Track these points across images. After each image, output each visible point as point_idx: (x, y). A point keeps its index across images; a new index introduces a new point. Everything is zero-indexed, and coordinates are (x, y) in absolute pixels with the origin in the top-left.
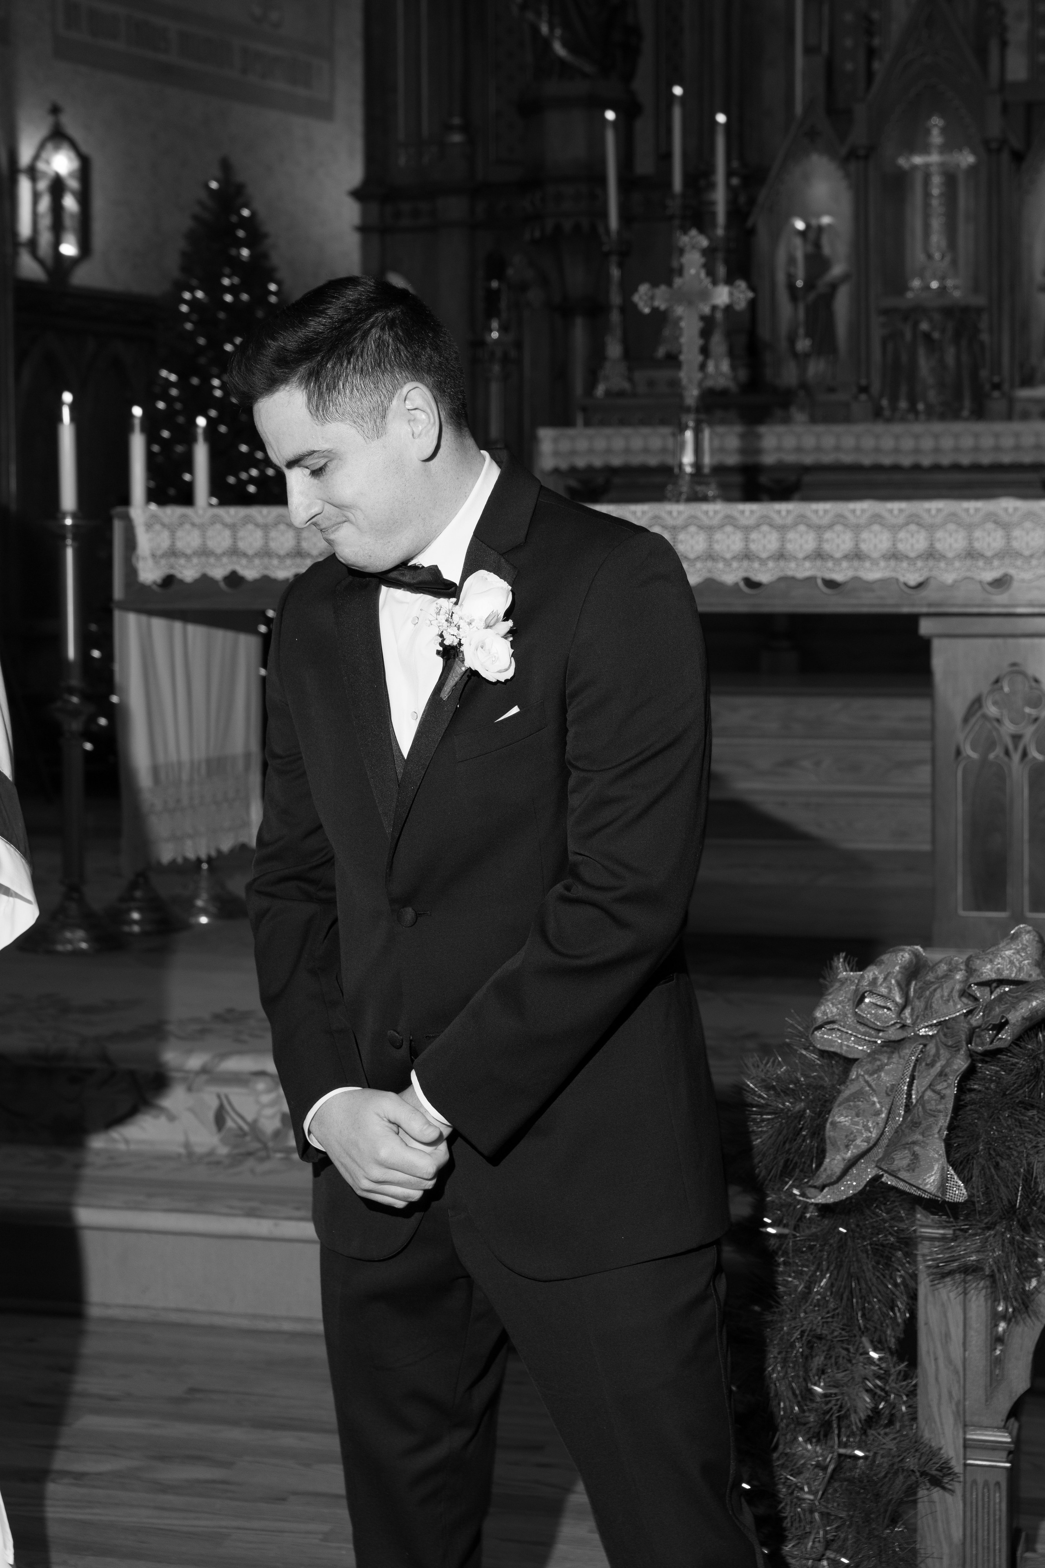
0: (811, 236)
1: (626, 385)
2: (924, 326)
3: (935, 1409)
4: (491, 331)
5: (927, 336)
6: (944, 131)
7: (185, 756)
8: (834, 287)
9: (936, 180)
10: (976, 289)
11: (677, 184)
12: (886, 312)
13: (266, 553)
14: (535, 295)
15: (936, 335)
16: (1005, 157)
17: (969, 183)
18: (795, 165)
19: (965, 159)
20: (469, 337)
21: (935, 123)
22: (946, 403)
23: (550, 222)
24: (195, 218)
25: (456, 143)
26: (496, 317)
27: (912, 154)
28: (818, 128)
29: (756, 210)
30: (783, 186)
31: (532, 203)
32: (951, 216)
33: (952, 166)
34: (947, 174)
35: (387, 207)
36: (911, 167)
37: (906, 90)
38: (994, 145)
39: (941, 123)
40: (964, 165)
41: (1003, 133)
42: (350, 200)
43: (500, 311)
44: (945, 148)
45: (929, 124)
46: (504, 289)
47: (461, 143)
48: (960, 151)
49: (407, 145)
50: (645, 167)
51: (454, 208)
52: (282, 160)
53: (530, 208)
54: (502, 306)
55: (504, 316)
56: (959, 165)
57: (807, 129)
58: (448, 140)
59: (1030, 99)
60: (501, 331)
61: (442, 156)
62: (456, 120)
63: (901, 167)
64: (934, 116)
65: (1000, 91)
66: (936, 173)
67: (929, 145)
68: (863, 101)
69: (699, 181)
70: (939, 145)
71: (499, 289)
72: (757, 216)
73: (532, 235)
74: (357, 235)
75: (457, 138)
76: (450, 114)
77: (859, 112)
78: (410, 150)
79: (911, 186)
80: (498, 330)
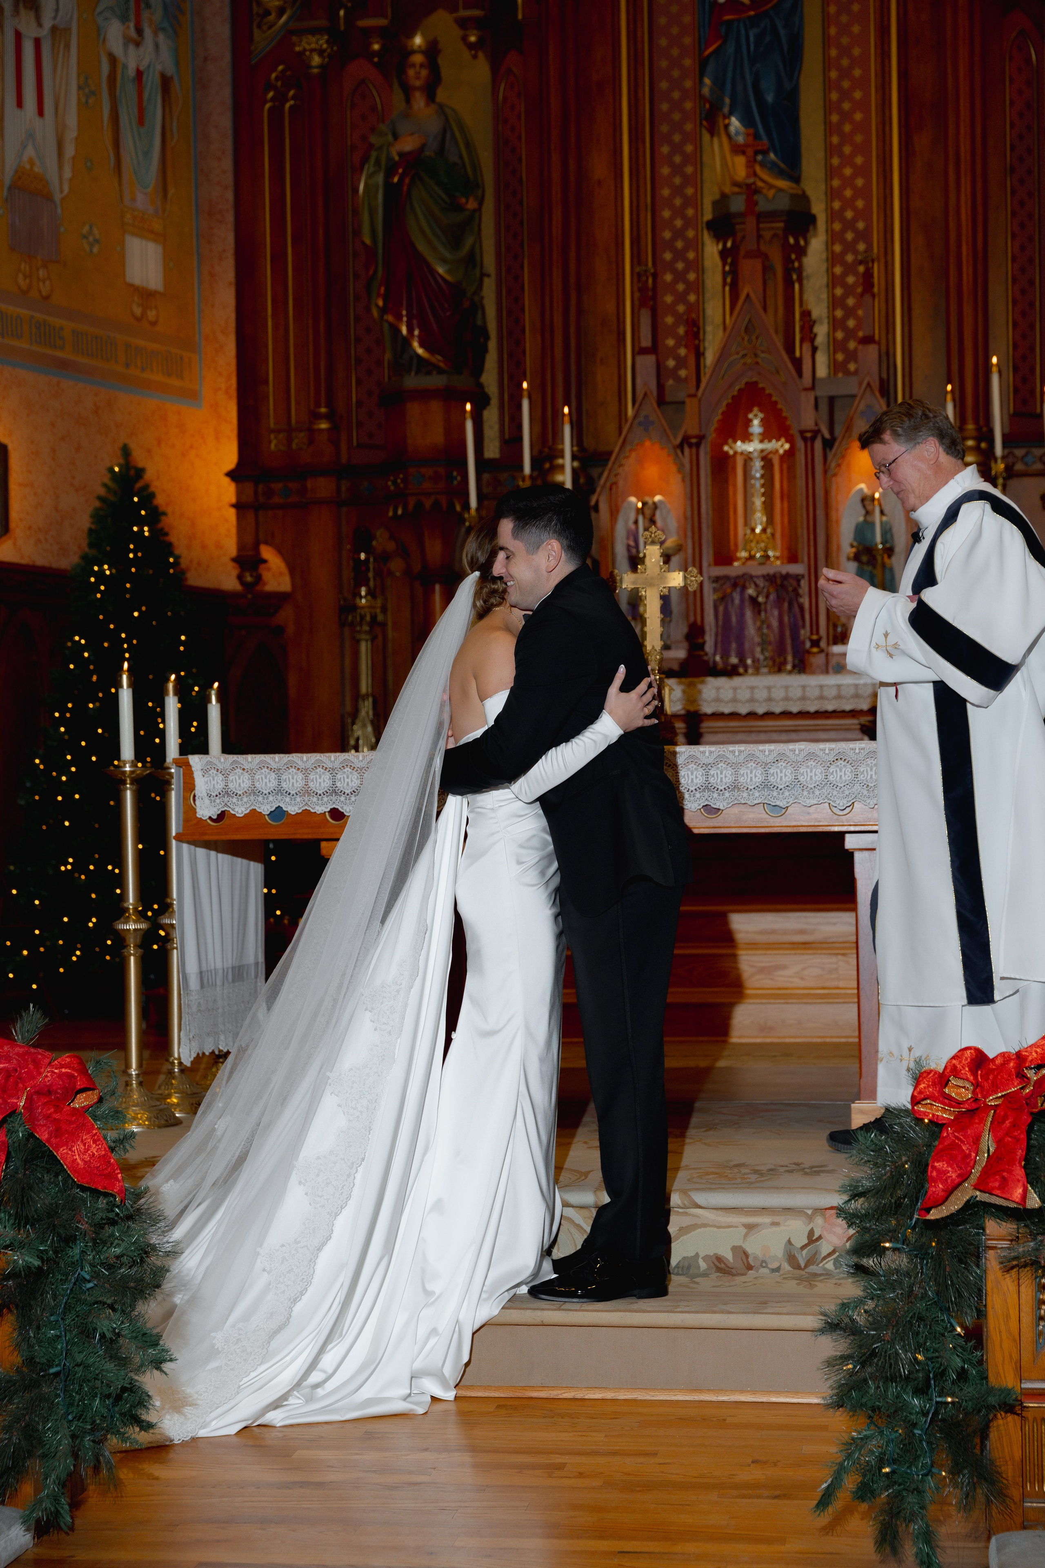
0: (648, 512)
2: (751, 591)
3: (1000, 1368)
4: (361, 598)
5: (753, 600)
6: (764, 423)
7: (219, 965)
9: (757, 465)
10: (793, 558)
11: (527, 469)
12: (717, 579)
13: (307, 791)
14: (396, 566)
15: (761, 599)
16: (818, 444)
17: (785, 466)
18: (631, 451)
19: (782, 446)
20: (342, 602)
21: (756, 416)
22: (772, 659)
23: (412, 503)
24: (100, 498)
25: (322, 430)
26: (364, 586)
27: (735, 442)
28: (651, 419)
29: (598, 490)
30: (621, 468)
31: (395, 483)
32: (768, 495)
33: (770, 452)
34: (766, 459)
35: (261, 487)
36: (736, 453)
37: (731, 386)
38: (809, 435)
39: (761, 415)
40: (781, 451)
41: (816, 424)
42: (227, 480)
43: (369, 580)
44: (765, 437)
45: (750, 416)
46: (372, 560)
47: (328, 430)
48: (778, 440)
49: (278, 431)
50: (492, 451)
51: (323, 487)
52: (159, 444)
53: (392, 488)
54: (371, 575)
55: (372, 584)
56: (777, 451)
57: (642, 419)
58: (316, 427)
59: (833, 394)
60: (369, 597)
61: (311, 441)
62: (323, 410)
63: (727, 453)
64: (756, 410)
65: (813, 388)
66: (757, 458)
67: (752, 434)
68: (695, 396)
69: (547, 466)
70: (760, 434)
71: (367, 559)
72: (599, 495)
73: (395, 511)
74: (232, 512)
75: (324, 426)
76: (318, 406)
77: (691, 405)
78: (281, 436)
79: (734, 468)
80: (365, 597)
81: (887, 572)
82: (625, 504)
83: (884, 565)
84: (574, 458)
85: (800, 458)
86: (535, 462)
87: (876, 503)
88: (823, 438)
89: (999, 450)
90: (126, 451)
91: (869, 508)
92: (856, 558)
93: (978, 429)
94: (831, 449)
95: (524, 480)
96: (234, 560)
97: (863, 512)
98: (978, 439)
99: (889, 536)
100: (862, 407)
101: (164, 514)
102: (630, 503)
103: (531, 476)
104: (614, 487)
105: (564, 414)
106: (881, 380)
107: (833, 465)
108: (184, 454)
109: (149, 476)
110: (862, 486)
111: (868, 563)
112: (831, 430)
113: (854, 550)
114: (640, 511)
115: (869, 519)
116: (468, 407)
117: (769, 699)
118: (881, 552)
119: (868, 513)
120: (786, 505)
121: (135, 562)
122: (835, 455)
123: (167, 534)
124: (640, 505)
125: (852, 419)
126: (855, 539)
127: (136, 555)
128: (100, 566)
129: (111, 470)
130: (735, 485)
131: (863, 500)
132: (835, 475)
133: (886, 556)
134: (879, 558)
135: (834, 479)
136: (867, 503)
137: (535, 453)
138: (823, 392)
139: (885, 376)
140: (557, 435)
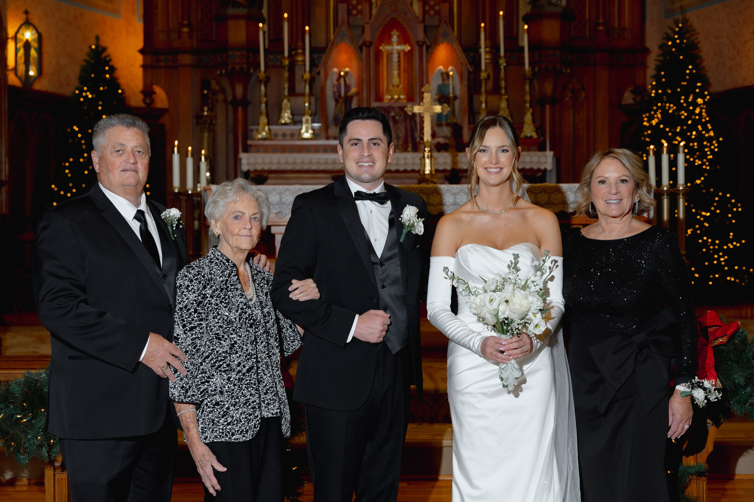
1: (269, 136)
2: (392, 114)
4: (204, 112)
5: (393, 118)
6: (399, 37)
8: (352, 97)
9: (395, 56)
11: (286, 54)
14: (220, 97)
15: (397, 118)
16: (424, 48)
17: (407, 57)
18: (335, 47)
19: (407, 48)
20: (196, 114)
21: (395, 33)
22: (402, 146)
23: (230, 67)
24: (86, 61)
25: (185, 32)
26: (206, 106)
27: (385, 45)
28: (345, 33)
29: (320, 65)
30: (330, 55)
31: (221, 58)
32: (399, 70)
33: (401, 50)
34: (399, 54)
35: (154, 57)
36: (384, 50)
37: (384, 20)
38: (420, 43)
39: (398, 34)
40: (406, 50)
41: (424, 39)
42: (139, 54)
43: (209, 103)
44: (399, 43)
45: (393, 33)
46: (210, 94)
47: (188, 32)
48: (405, 44)
49: (163, 31)
50: (266, 45)
51: (186, 59)
52: (102, 35)
53: (220, 60)
54: (210, 101)
55: (210, 105)
56: (404, 51)
57: (341, 33)
58: (182, 30)
60: (209, 112)
61: (179, 38)
62: (186, 22)
63: (380, 50)
64: (395, 31)
65: (424, 21)
66: (395, 53)
67: (393, 42)
68: (368, 23)
69: (294, 53)
70: (397, 42)
71: (208, 94)
72: (320, 68)
73: (221, 71)
74: (141, 69)
75: (186, 30)
76: (183, 20)
77: (367, 27)
78: (164, 34)
79: (383, 57)
80: (207, 111)
82: (332, 72)
85: (416, 54)
86: (290, 51)
87: (450, 76)
89: (502, 53)
90: (98, 38)
91: (445, 77)
92: (439, 100)
93: (492, 43)
94: (429, 50)
95: (285, 59)
97: (441, 79)
98: (492, 48)
99: (454, 91)
100: (442, 31)
101: (117, 69)
103: (288, 57)
104: (327, 64)
105: (305, 30)
107: (429, 58)
109: (108, 50)
111: (444, 102)
113: (438, 96)
115: (446, 82)
116: (261, 25)
117: (406, 164)
119: (443, 80)
122: (429, 53)
123: (118, 79)
125: (437, 37)
126: (438, 92)
127: (104, 88)
128: (86, 93)
129: (91, 47)
130: (383, 65)
131: (442, 74)
132: (428, 62)
133: (453, 100)
134: (451, 101)
135: (428, 64)
136: (444, 75)
140: (298, 39)
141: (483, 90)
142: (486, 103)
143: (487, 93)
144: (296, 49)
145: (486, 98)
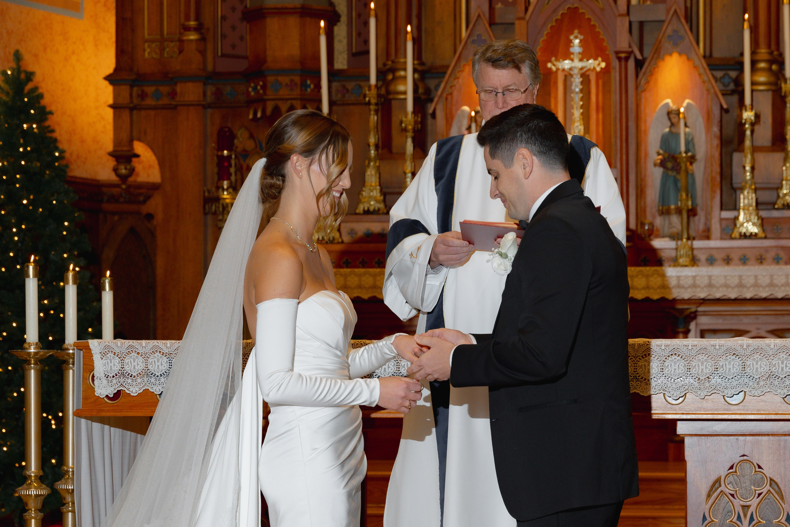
1: (337, 235)
4: (223, 190)
6: (583, 43)
9: (577, 81)
11: (373, 80)
16: (631, 64)
17: (600, 82)
18: (464, 65)
19: (599, 64)
20: (206, 194)
21: (576, 37)
23: (270, 105)
25: (192, 40)
26: (227, 180)
27: (557, 60)
28: (483, 38)
29: (436, 99)
30: (456, 80)
31: (255, 89)
32: (586, 108)
33: (589, 70)
34: (585, 76)
35: (135, 89)
36: (558, 69)
37: (555, 11)
38: (623, 55)
39: (582, 37)
40: (598, 69)
41: (630, 46)
42: (106, 83)
43: (231, 174)
44: (584, 56)
45: (572, 37)
46: (233, 156)
47: (196, 40)
48: (595, 59)
49: (153, 41)
50: (341, 63)
51: (191, 91)
52: (45, 49)
53: (252, 94)
54: (232, 170)
55: (233, 178)
56: (594, 68)
57: (476, 38)
58: (185, 38)
59: (643, 19)
60: (231, 190)
61: (181, 51)
62: (192, 23)
63: (550, 69)
64: (576, 32)
65: (628, 14)
66: (576, 75)
67: (573, 54)
68: (523, 19)
69: (390, 77)
70: (580, 53)
71: (229, 157)
72: (436, 104)
73: (255, 114)
74: (110, 112)
75: (193, 36)
76: (187, 18)
77: (520, 27)
78: (154, 45)
79: (556, 83)
80: (227, 190)
81: (690, 177)
82: (459, 112)
83: (687, 171)
84: (415, 70)
85: (615, 75)
86: (381, 74)
87: (681, 116)
88: (636, 60)
90: (18, 56)
91: (675, 120)
92: (662, 164)
93: (771, 53)
94: (641, 69)
95: (370, 90)
96: (111, 154)
97: (669, 124)
98: (771, 62)
99: (691, 147)
100: (669, 32)
101: (51, 113)
102: (463, 111)
103: (376, 86)
104: (449, 97)
105: (407, 32)
106: (686, 8)
107: (643, 82)
108: (66, 59)
109: (38, 78)
110: (669, 101)
111: (673, 169)
112: (641, 50)
113: (660, 157)
114: (473, 119)
115: (674, 130)
116: (322, 24)
118: (685, 160)
119: (672, 125)
120: (601, 116)
121: (24, 155)
122: (644, 73)
123: (53, 131)
124: (473, 114)
125: (660, 42)
126: (661, 148)
127: (25, 149)
129: (4, 73)
130: (556, 98)
131: (669, 113)
132: (644, 91)
133: (688, 164)
134: (683, 165)
135: (643, 94)
136: (672, 116)
137: (381, 66)
138: (636, 17)
139: (689, 5)
140: (400, 51)
141: (748, 143)
142: (753, 168)
143: (755, 149)
144: (393, 70)
145: (753, 160)
